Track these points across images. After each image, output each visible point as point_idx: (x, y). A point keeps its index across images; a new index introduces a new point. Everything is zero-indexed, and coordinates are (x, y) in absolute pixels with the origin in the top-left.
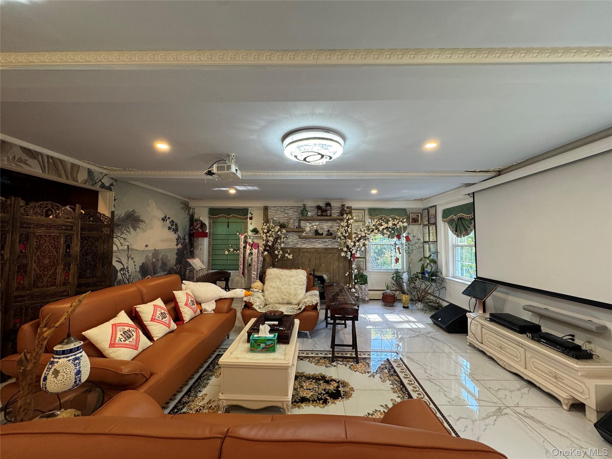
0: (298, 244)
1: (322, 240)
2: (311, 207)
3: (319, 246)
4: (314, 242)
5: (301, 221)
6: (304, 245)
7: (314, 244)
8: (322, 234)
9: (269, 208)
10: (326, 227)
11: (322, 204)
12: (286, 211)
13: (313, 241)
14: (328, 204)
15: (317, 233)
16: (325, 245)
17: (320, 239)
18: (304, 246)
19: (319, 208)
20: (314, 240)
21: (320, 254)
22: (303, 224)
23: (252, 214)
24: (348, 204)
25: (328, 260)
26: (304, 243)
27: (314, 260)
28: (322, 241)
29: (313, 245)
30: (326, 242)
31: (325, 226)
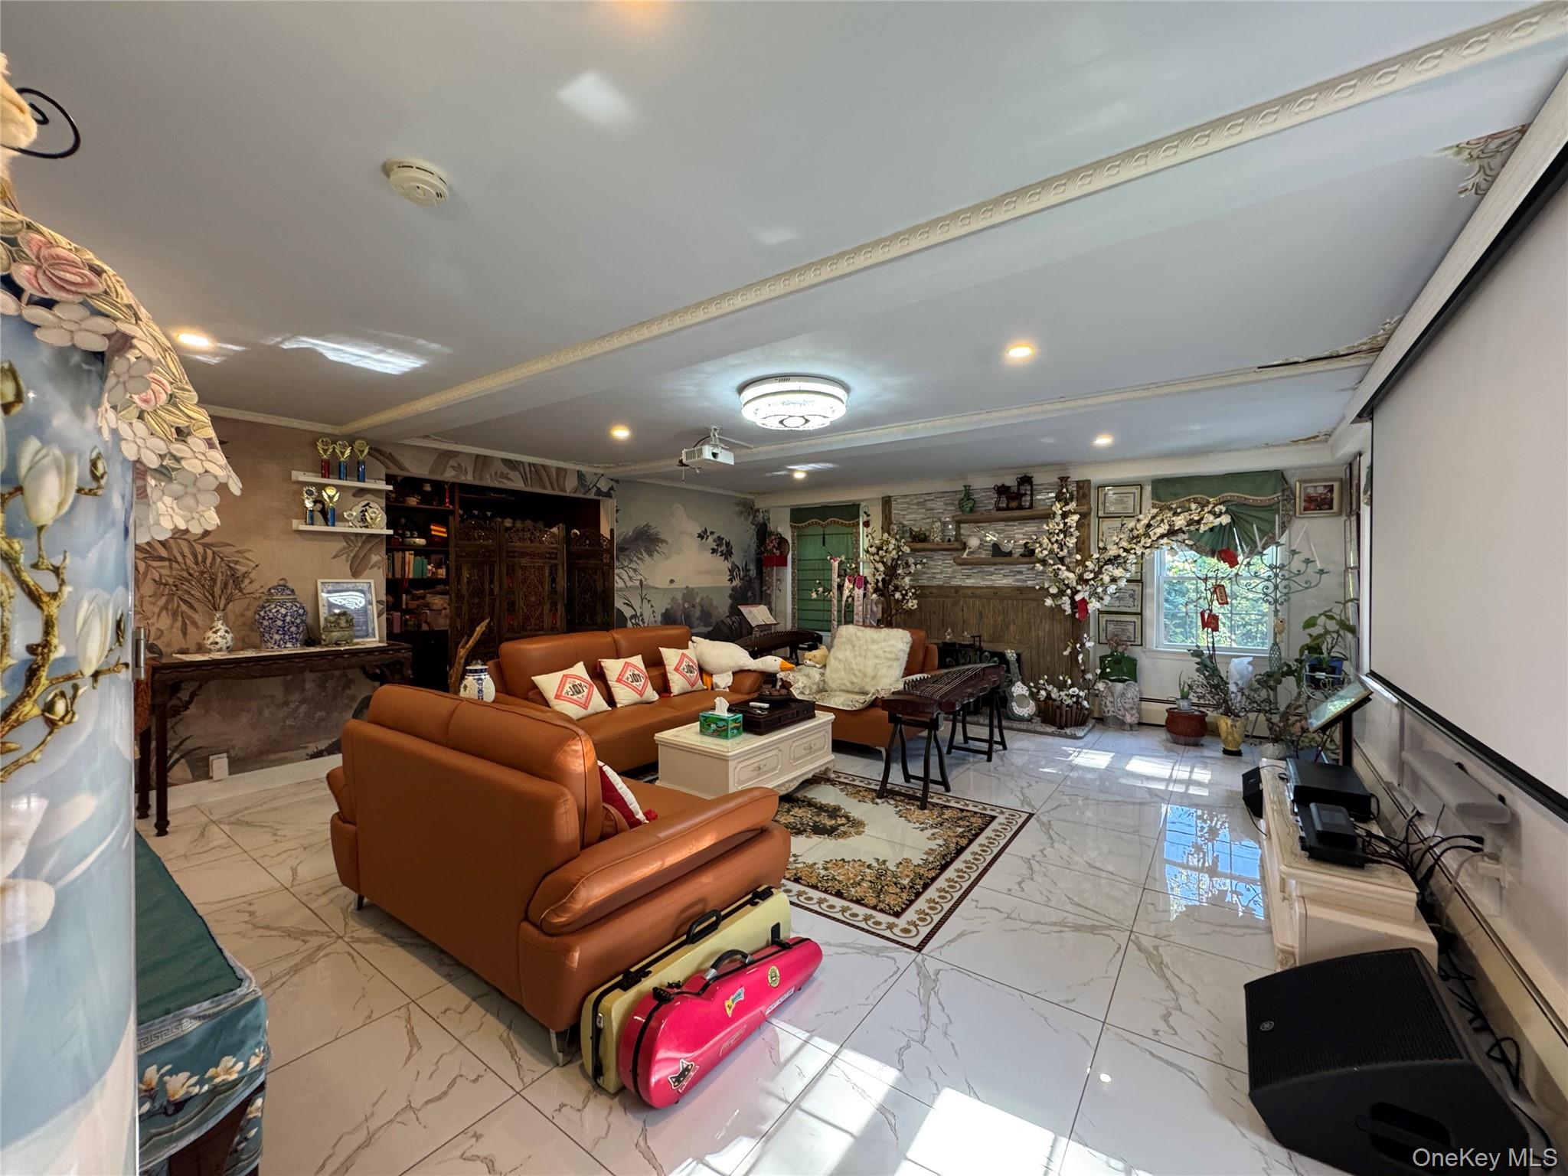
0: (955, 577)
1: (1011, 567)
2: (985, 490)
3: (1004, 581)
4: (992, 574)
5: (962, 525)
6: (968, 581)
7: (993, 578)
8: (1010, 554)
9: (892, 499)
10: (1021, 536)
11: (1010, 481)
12: (930, 505)
13: (989, 571)
14: (1026, 480)
15: (996, 549)
16: (1018, 580)
17: (1005, 566)
18: (969, 582)
19: (1002, 490)
20: (992, 569)
21: (1005, 602)
22: (965, 529)
23: (868, 516)
24: (1076, 475)
25: (1025, 616)
26: (969, 576)
27: (990, 616)
28: (1011, 571)
29: (987, 580)
30: (1020, 572)
31: (1017, 536)
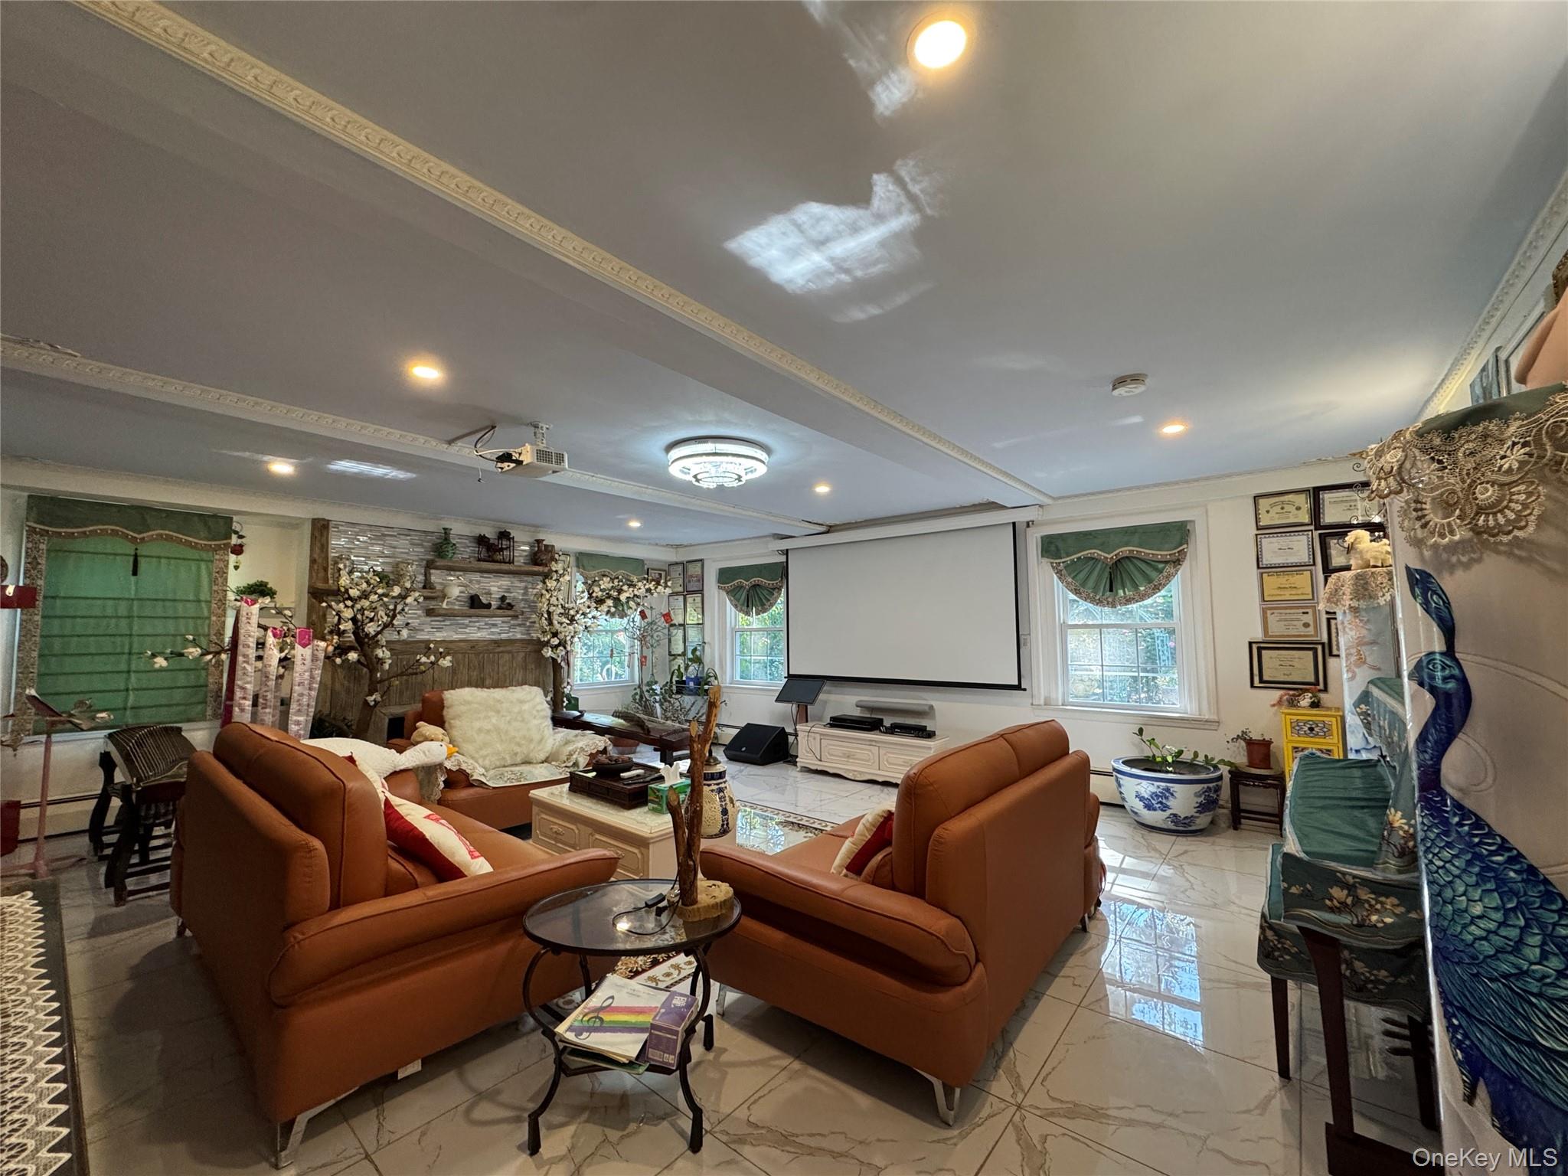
0: (423, 630)
1: (487, 619)
2: (461, 536)
3: (479, 634)
4: (467, 626)
5: (432, 571)
6: (438, 634)
7: (467, 631)
8: (489, 606)
9: (331, 524)
10: (495, 589)
11: (490, 533)
12: (390, 541)
13: (463, 624)
14: (504, 535)
15: (475, 602)
16: (493, 633)
17: (480, 619)
18: (439, 636)
19: (481, 540)
20: (467, 621)
21: (481, 655)
22: (436, 577)
23: (241, 537)
24: (549, 539)
25: (501, 669)
26: (439, 629)
27: (465, 672)
28: (486, 624)
29: (462, 633)
30: (495, 625)
31: (494, 587)
